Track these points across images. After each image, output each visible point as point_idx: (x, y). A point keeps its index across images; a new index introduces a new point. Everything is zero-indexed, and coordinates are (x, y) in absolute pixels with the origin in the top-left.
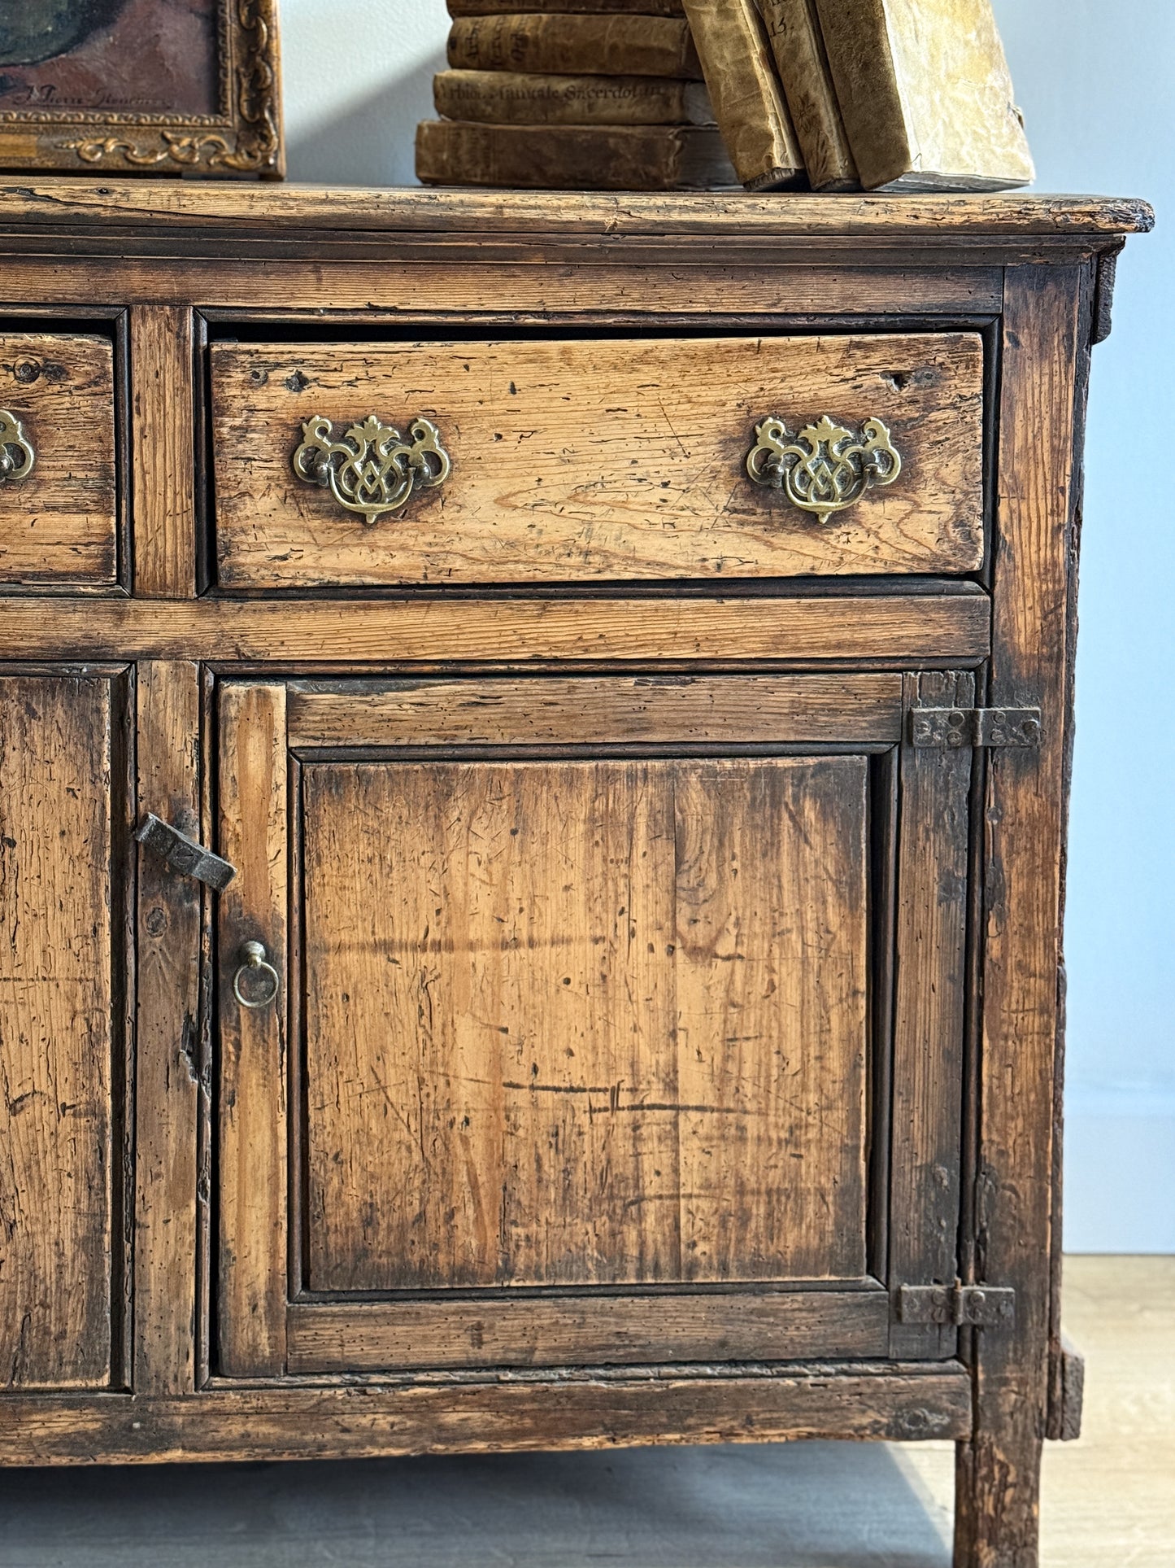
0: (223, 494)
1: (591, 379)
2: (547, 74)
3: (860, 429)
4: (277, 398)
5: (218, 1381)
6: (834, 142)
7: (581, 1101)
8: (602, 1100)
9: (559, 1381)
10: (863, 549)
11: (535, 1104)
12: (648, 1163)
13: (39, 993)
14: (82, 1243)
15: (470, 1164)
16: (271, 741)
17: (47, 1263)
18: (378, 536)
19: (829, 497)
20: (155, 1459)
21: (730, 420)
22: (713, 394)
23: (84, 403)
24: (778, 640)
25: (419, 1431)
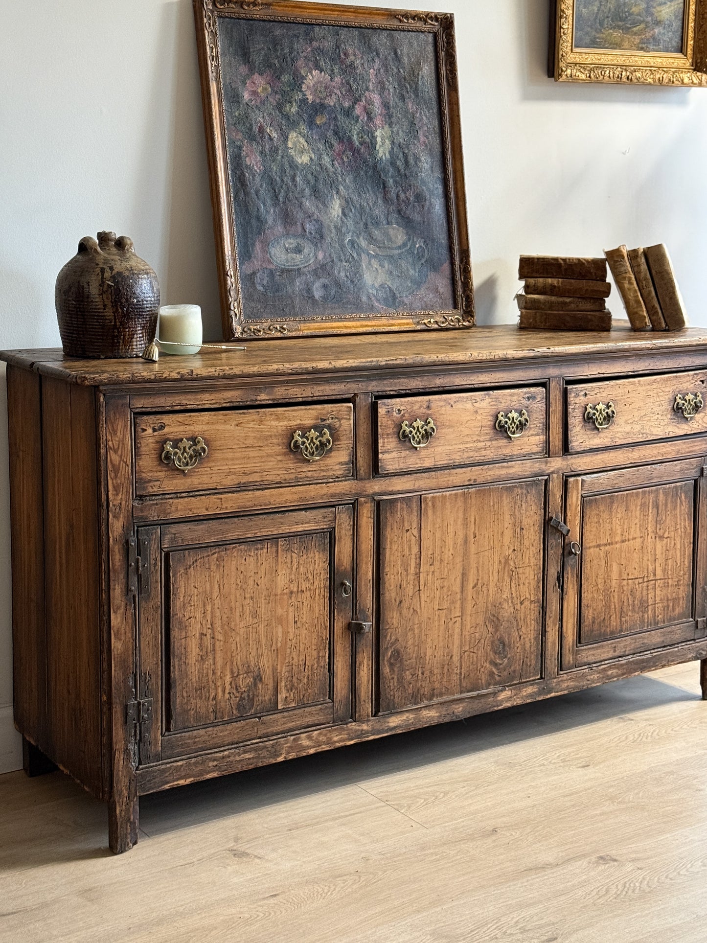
0: (570, 427)
1: (644, 388)
2: (561, 297)
3: (696, 395)
4: (582, 400)
5: (562, 672)
6: (662, 318)
7: (637, 581)
8: (641, 581)
9: (631, 658)
10: (696, 426)
11: (628, 584)
12: (650, 596)
13: (527, 570)
14: (535, 639)
15: (614, 603)
16: (578, 493)
17: (528, 646)
18: (601, 435)
19: (690, 414)
20: (549, 696)
21: (671, 396)
22: (667, 389)
23: (540, 405)
24: (678, 452)
25: (603, 677)
